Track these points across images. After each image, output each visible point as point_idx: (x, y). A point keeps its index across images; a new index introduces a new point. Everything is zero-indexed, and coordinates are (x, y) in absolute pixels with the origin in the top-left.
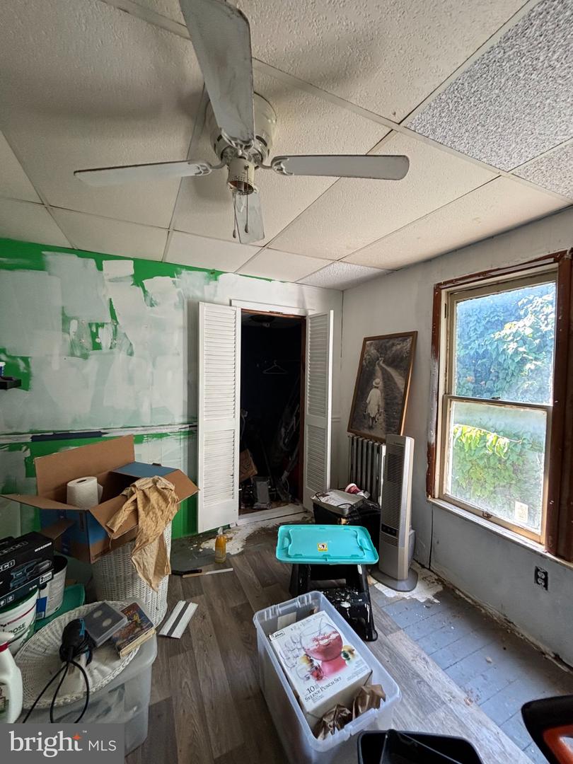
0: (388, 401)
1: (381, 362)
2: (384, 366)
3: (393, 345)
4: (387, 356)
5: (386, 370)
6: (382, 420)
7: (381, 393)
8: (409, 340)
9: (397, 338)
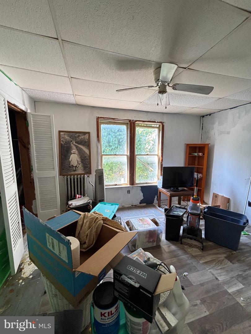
0: (83, 159)
1: (74, 143)
2: (76, 144)
3: (79, 136)
4: (77, 140)
5: (78, 146)
6: (81, 166)
7: (78, 156)
8: (87, 135)
9: (81, 133)
